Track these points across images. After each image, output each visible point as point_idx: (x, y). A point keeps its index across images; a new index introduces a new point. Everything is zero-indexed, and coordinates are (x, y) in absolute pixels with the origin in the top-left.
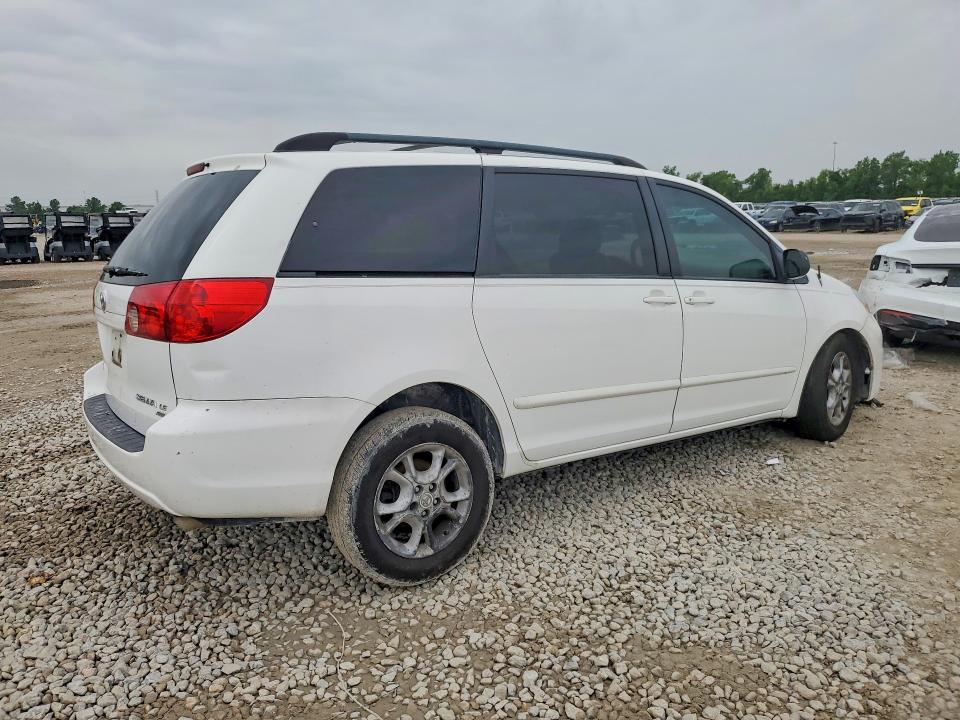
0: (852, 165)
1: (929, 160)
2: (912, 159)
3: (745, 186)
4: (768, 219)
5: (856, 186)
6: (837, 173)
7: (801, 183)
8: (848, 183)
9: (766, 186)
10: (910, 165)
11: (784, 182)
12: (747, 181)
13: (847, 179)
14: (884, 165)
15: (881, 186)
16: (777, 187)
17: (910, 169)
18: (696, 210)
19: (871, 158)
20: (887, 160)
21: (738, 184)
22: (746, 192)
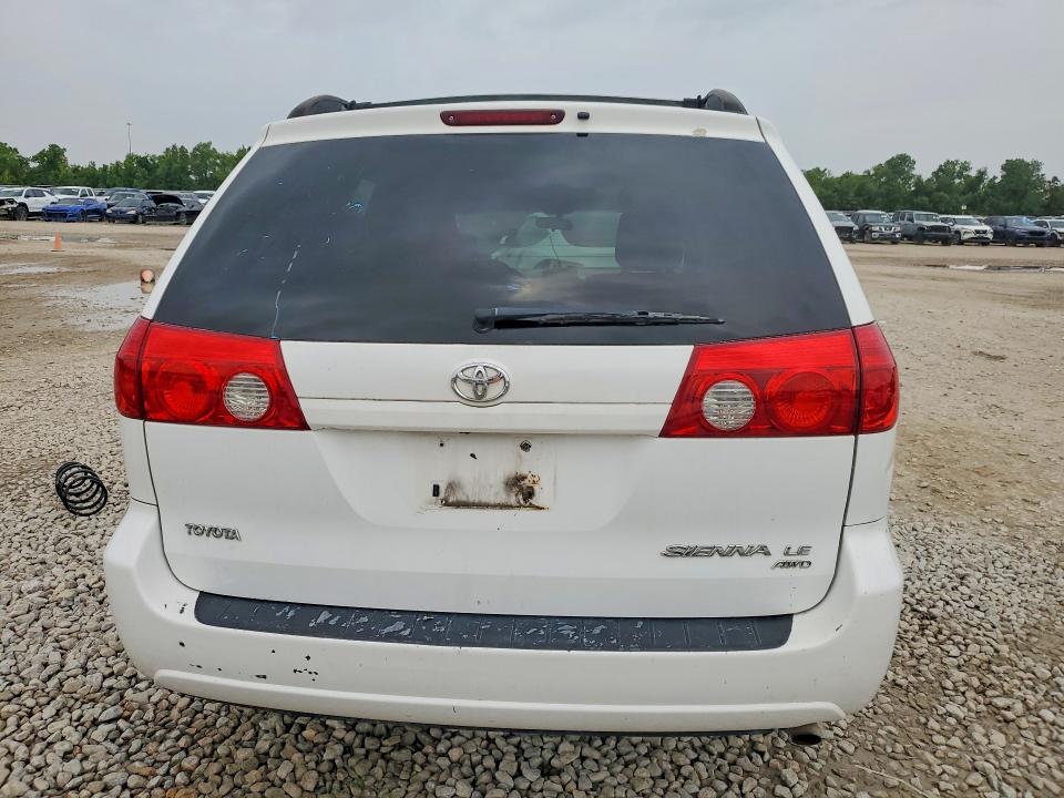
0: (160, 152)
1: (235, 154)
2: (220, 151)
3: (33, 165)
4: (125, 209)
5: (168, 175)
6: (145, 158)
7: (105, 167)
8: (159, 171)
9: (61, 167)
10: (218, 157)
11: (84, 164)
12: (35, 159)
13: (157, 166)
14: (193, 154)
15: (192, 177)
16: (76, 169)
17: (218, 161)
18: (26, 189)
19: (179, 146)
20: (195, 149)
21: (24, 162)
22: (33, 171)
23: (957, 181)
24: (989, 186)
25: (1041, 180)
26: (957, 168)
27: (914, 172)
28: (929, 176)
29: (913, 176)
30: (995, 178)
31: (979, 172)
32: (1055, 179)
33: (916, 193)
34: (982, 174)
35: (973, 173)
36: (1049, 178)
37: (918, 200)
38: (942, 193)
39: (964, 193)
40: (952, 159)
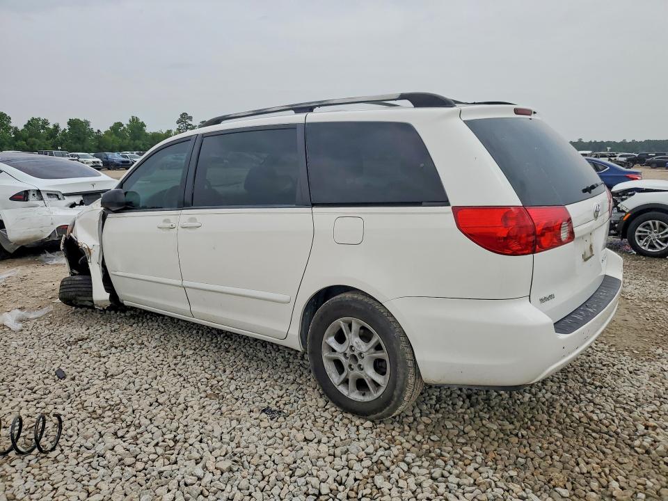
23: (42, 131)
24: (62, 135)
25: (91, 131)
26: (40, 122)
27: (11, 125)
28: (23, 128)
29: (11, 127)
30: (65, 130)
31: (54, 126)
32: (99, 131)
33: (16, 139)
34: (56, 127)
35: (51, 127)
36: (95, 130)
37: (19, 143)
38: (34, 139)
39: (47, 139)
40: (36, 117)
